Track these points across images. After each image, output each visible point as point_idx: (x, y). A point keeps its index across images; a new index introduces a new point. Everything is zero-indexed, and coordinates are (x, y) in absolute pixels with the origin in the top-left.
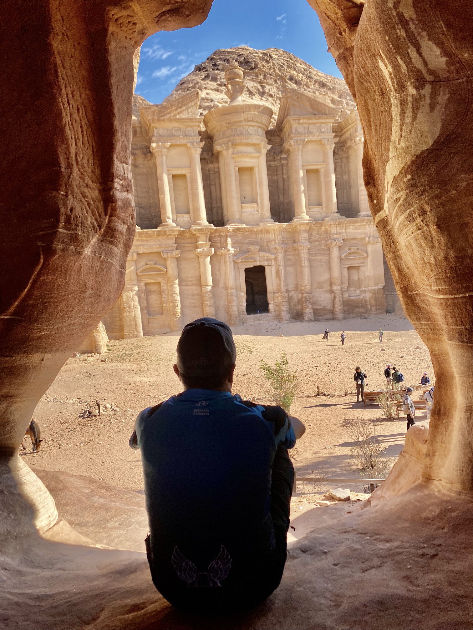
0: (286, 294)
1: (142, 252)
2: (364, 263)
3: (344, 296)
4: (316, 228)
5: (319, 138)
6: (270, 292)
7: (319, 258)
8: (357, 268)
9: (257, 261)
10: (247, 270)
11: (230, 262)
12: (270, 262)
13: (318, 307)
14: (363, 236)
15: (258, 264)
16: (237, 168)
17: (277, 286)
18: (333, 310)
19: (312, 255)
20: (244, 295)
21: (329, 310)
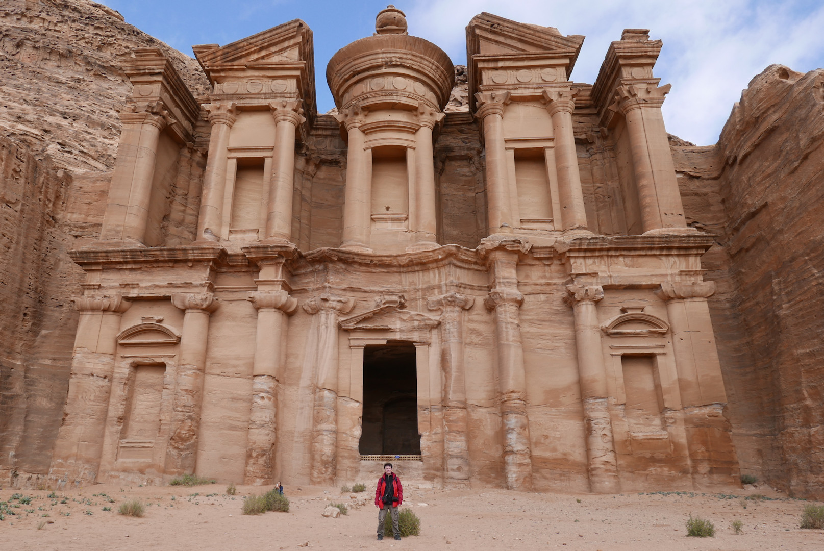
0: (460, 413)
1: (135, 296)
2: (663, 347)
3: (617, 429)
4: (537, 262)
5: (538, 92)
6: (421, 407)
7: (549, 330)
8: (649, 358)
9: (395, 331)
10: (370, 352)
11: (327, 327)
12: (428, 335)
13: (548, 454)
14: (655, 281)
15: (398, 336)
16: (370, 151)
17: (441, 393)
18: (589, 464)
19: (531, 322)
20: (354, 407)
21: (575, 464)
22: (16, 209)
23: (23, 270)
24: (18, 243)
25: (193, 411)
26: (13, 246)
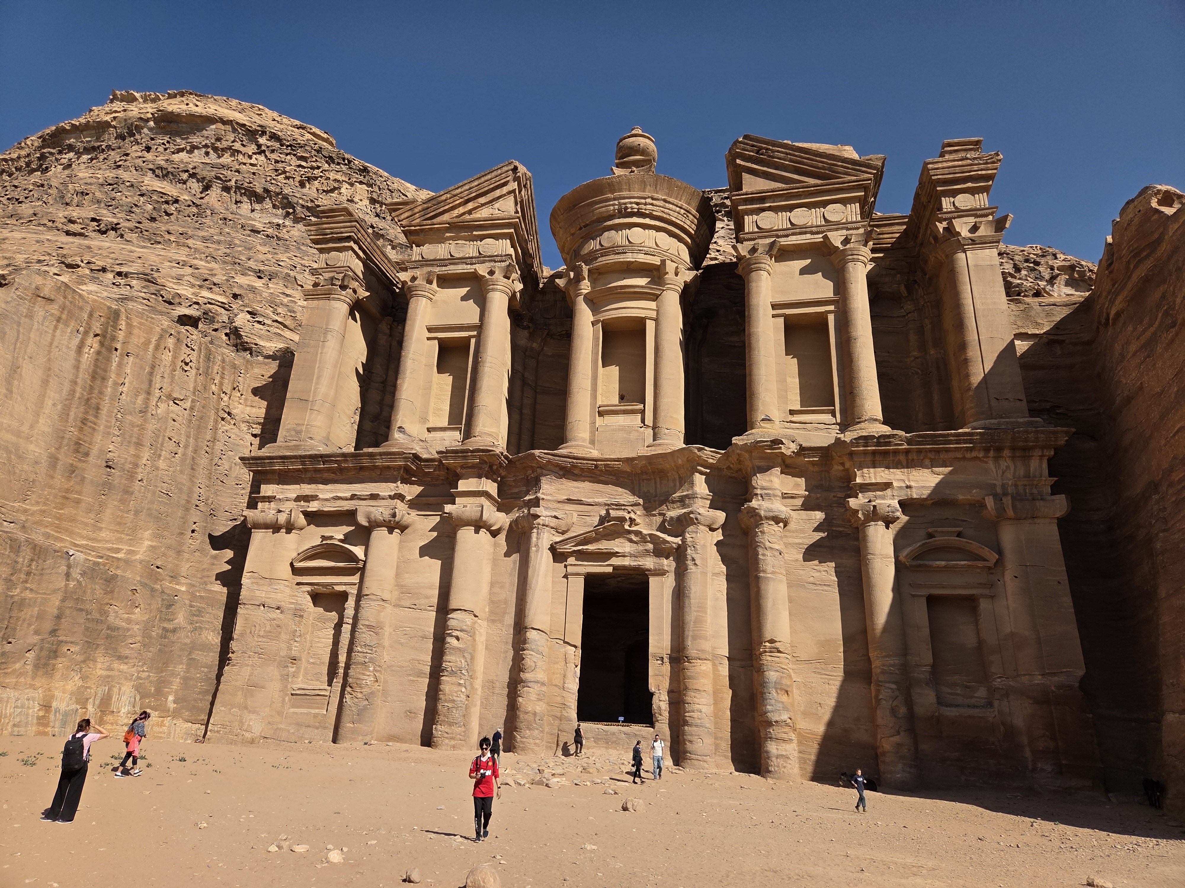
0: (702, 666)
1: (315, 510)
2: (989, 586)
3: (916, 701)
4: (810, 467)
5: (818, 238)
6: (654, 655)
8: (967, 602)
9: (623, 556)
10: (592, 582)
12: (662, 562)
13: (821, 728)
15: (627, 562)
16: (600, 325)
18: (877, 747)
19: (801, 548)
20: (570, 653)
21: (863, 745)
22: (185, 406)
23: (192, 477)
24: (186, 447)
25: (376, 651)
26: (180, 451)
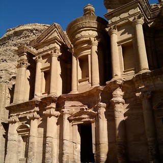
7: (135, 111)
15: (86, 120)
